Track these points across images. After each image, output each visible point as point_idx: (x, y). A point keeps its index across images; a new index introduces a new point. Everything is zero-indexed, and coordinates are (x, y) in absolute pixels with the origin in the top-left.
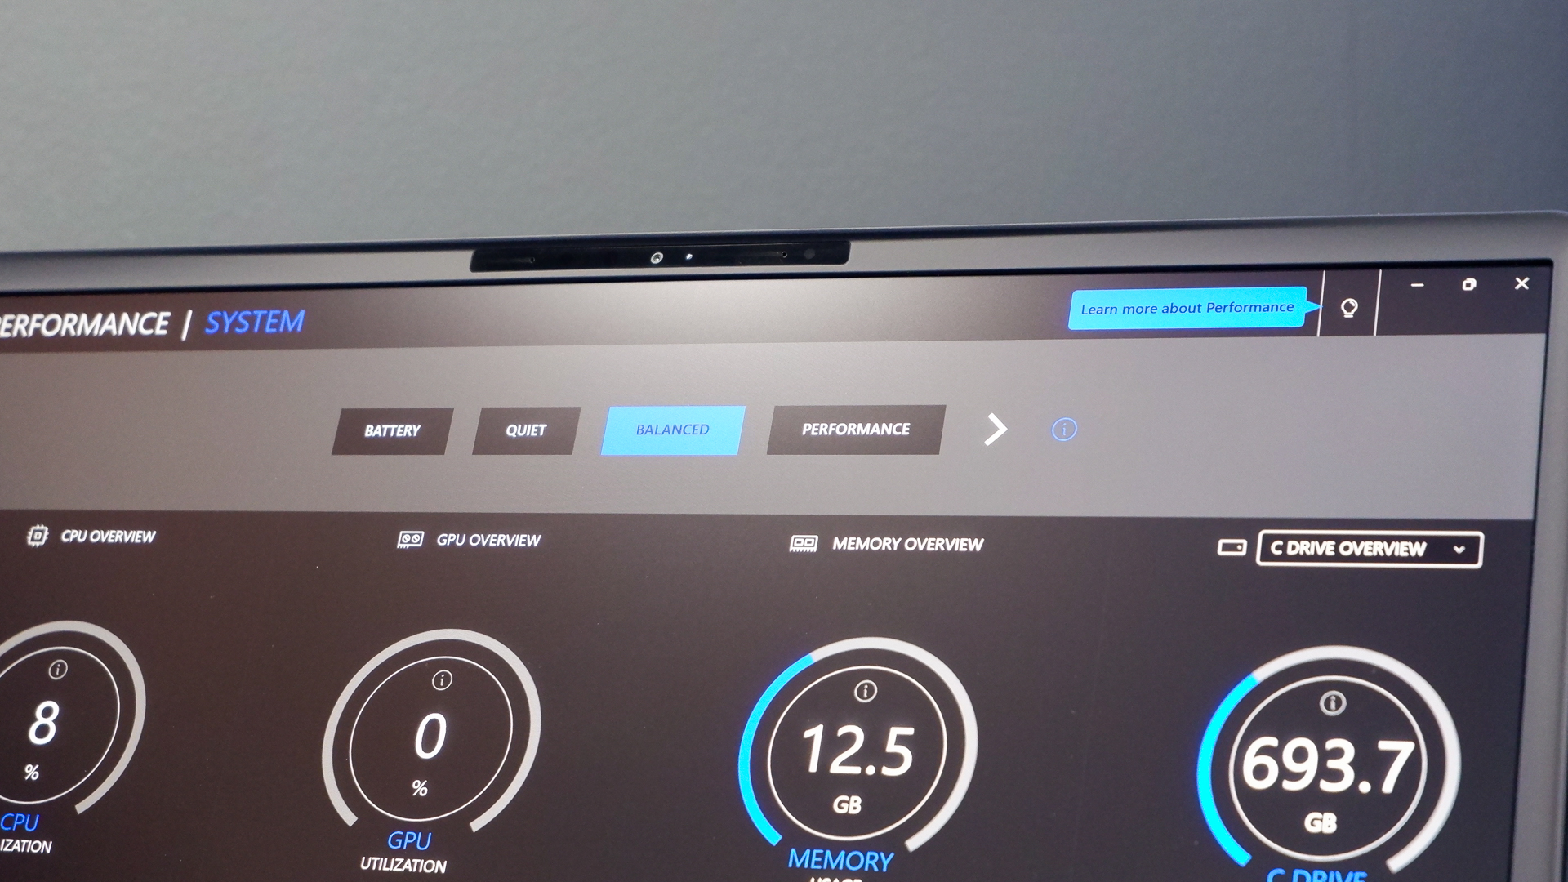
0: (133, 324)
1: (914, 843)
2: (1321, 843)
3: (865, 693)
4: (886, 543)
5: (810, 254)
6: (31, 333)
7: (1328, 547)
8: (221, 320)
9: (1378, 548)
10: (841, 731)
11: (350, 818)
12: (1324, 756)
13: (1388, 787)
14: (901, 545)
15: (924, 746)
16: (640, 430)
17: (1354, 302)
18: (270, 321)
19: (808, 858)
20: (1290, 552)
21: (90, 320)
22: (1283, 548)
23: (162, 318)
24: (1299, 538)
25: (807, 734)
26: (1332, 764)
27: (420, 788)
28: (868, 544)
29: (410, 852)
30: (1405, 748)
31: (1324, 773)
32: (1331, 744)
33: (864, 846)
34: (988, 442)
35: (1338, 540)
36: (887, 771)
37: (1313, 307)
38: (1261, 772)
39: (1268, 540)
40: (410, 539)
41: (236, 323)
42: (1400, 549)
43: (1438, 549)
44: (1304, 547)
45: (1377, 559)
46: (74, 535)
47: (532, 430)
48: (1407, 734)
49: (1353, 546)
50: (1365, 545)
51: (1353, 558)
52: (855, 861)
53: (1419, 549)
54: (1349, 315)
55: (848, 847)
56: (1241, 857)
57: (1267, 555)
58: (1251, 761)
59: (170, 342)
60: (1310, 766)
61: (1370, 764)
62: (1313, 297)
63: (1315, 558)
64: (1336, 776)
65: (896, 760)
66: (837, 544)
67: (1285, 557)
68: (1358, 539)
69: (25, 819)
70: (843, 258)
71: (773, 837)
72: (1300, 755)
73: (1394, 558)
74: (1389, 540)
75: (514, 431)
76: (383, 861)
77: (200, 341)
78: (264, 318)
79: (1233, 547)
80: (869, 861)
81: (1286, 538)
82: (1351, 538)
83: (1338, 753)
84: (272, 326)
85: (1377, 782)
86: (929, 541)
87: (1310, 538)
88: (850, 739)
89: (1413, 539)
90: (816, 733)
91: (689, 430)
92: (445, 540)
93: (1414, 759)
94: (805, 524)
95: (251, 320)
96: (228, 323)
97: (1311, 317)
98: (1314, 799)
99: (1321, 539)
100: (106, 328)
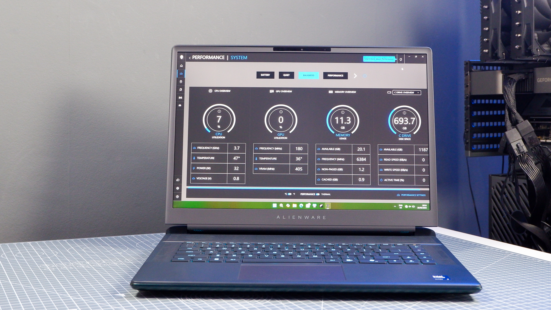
0: (219, 57)
1: (353, 133)
2: (405, 131)
3: (343, 113)
4: (343, 92)
5: (325, 50)
6: (201, 59)
7: (402, 92)
8: (233, 57)
9: (408, 92)
10: (340, 118)
11: (271, 132)
12: (404, 120)
13: (412, 123)
14: (345, 92)
15: (352, 120)
16: (304, 75)
17: (401, 59)
18: (241, 58)
19: (339, 135)
20: (397, 93)
21: (211, 57)
22: (396, 92)
23: (223, 57)
24: (398, 91)
25: (336, 118)
26: (405, 121)
27: (281, 127)
28: (340, 92)
29: (281, 136)
30: (414, 118)
31: (404, 122)
32: (405, 118)
33: (346, 133)
34: (355, 78)
35: (403, 91)
36: (347, 123)
37: (396, 59)
38: (396, 122)
39: (394, 91)
40: (272, 91)
41: (236, 58)
42: (411, 93)
43: (416, 93)
44: (399, 92)
45: (408, 94)
46: (217, 91)
47: (288, 75)
48: (414, 117)
49: (405, 92)
50: (406, 92)
51: (405, 94)
52: (345, 135)
53: (413, 93)
54: (401, 60)
55: (344, 133)
56: (395, 133)
57: (394, 94)
58: (395, 121)
59: (225, 60)
60: (403, 121)
61: (410, 121)
62: (396, 58)
63: (400, 94)
64: (406, 122)
66: (336, 92)
67: (396, 94)
68: (406, 91)
69: (220, 133)
70: (330, 51)
71: (333, 132)
72: (401, 120)
73: (410, 94)
74: (409, 91)
75: (285, 75)
76: (278, 137)
77: (230, 60)
78: (240, 57)
79: (389, 92)
80: (347, 135)
81: (396, 91)
82: (404, 91)
83: (406, 119)
84: (242, 58)
85: (411, 123)
86: (348, 91)
87: (399, 91)
89: (412, 91)
91: (311, 75)
92: (277, 91)
93: (415, 120)
94: (331, 89)
95: (238, 57)
96: (235, 58)
97: (396, 61)
98: (403, 125)
99: (401, 91)
100: (214, 58)
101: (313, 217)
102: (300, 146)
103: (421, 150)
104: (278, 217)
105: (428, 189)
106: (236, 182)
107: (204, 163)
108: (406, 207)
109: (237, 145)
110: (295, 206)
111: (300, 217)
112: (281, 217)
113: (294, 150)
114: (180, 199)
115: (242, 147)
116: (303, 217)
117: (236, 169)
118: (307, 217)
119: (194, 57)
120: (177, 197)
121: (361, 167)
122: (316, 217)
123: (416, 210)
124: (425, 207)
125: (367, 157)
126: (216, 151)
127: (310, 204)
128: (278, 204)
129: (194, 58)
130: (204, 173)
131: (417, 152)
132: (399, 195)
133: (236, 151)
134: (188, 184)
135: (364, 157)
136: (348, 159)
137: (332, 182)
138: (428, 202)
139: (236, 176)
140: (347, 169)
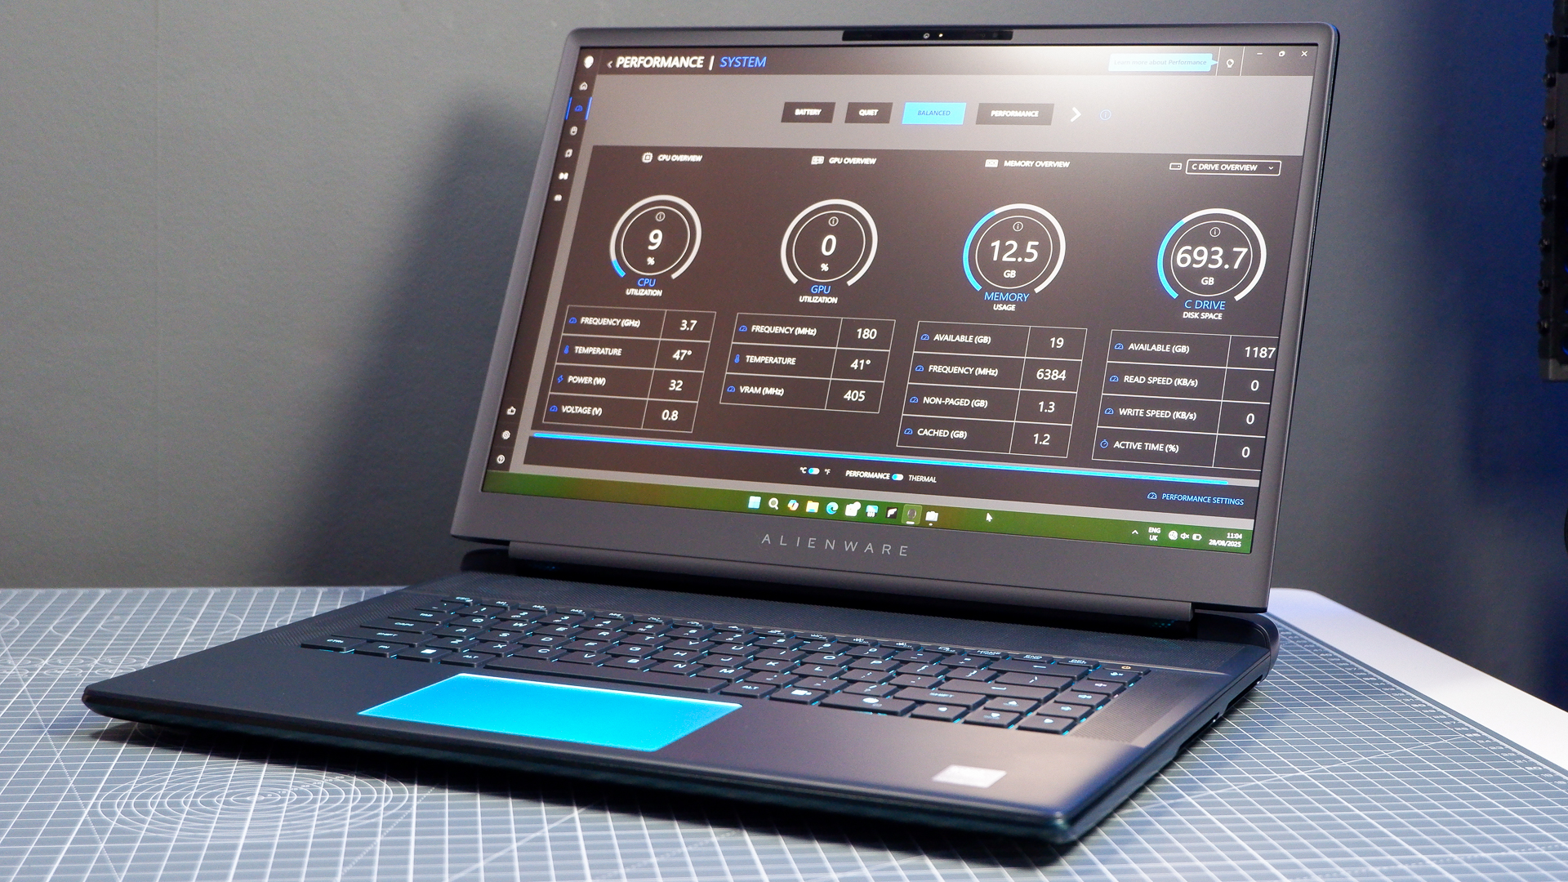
0: (686, 62)
1: (1037, 290)
2: (1208, 289)
3: (1018, 227)
4: (1028, 163)
5: (995, 35)
6: (639, 66)
7: (1216, 166)
8: (727, 61)
9: (1237, 167)
10: (1007, 243)
11: (794, 280)
12: (1211, 253)
13: (1236, 267)
14: (1034, 164)
15: (1043, 249)
16: (919, 113)
17: (1232, 61)
18: (750, 62)
19: (993, 296)
20: (1200, 169)
21: (666, 59)
22: (1197, 167)
23: (700, 59)
24: (1204, 163)
25: (993, 245)
26: (1213, 257)
27: (825, 267)
28: (1020, 164)
29: (821, 294)
30: (1245, 250)
31: (1210, 261)
32: (1213, 249)
33: (1016, 291)
34: (1072, 120)
35: (1221, 163)
36: (1027, 260)
37: (1215, 62)
38: (1184, 260)
39: (1191, 163)
40: (817, 160)
41: (734, 62)
42: (1246, 167)
43: (1262, 168)
44: (1206, 167)
45: (1237, 171)
46: (663, 157)
47: (872, 112)
48: (1245, 245)
49: (1226, 166)
50: (1232, 166)
51: (1226, 171)
52: (1013, 297)
53: (1254, 168)
54: (1230, 66)
55: (1010, 291)
56: (1175, 295)
57: (1190, 170)
58: (1180, 256)
59: (704, 70)
60: (1205, 258)
61: (1229, 257)
62: (1214, 58)
63: (1211, 171)
64: (1215, 262)
65: (1031, 255)
66: (1006, 164)
67: (1197, 171)
68: (1229, 163)
69: (649, 281)
70: (1010, 37)
71: (978, 287)
72: (1201, 253)
73: (1243, 172)
74: (1242, 164)
75: (863, 113)
76: (810, 298)
77: (718, 70)
78: (747, 60)
79: (1176, 167)
80: (1019, 297)
81: (1199, 163)
82: (1226, 163)
83: (1216, 253)
84: (751, 64)
85: (1232, 264)
86: (1046, 163)
87: (1209, 163)
88: (1011, 246)
89: (1252, 164)
90: (997, 244)
91: (941, 113)
92: (833, 160)
93: (1248, 255)
94: (992, 155)
95: (742, 61)
96: (731, 62)
97: (1214, 67)
98: (1205, 271)
99: (1213, 163)
100: (674, 64)
101: (870, 547)
102: (870, 326)
103: (1252, 352)
104: (767, 538)
105: (1255, 483)
106: (669, 424)
107: (591, 365)
108: (1173, 535)
109: (689, 318)
110: (812, 507)
111: (830, 544)
112: (775, 539)
113: (850, 338)
114: (506, 465)
115: (704, 322)
116: (839, 546)
117: (676, 386)
118: (850, 546)
119: (621, 63)
120: (501, 459)
121: (1047, 398)
122: (877, 548)
123: (1203, 548)
124: (1234, 542)
125: (1071, 369)
126: (630, 330)
127: (858, 505)
128: (765, 498)
129: (621, 65)
130: (585, 395)
131: (1239, 358)
132: (1153, 496)
133: (686, 334)
134: (537, 425)
135: (1060, 367)
136: (1009, 373)
137: (947, 442)
138: (1248, 524)
139: (671, 407)
140: (1001, 404)
